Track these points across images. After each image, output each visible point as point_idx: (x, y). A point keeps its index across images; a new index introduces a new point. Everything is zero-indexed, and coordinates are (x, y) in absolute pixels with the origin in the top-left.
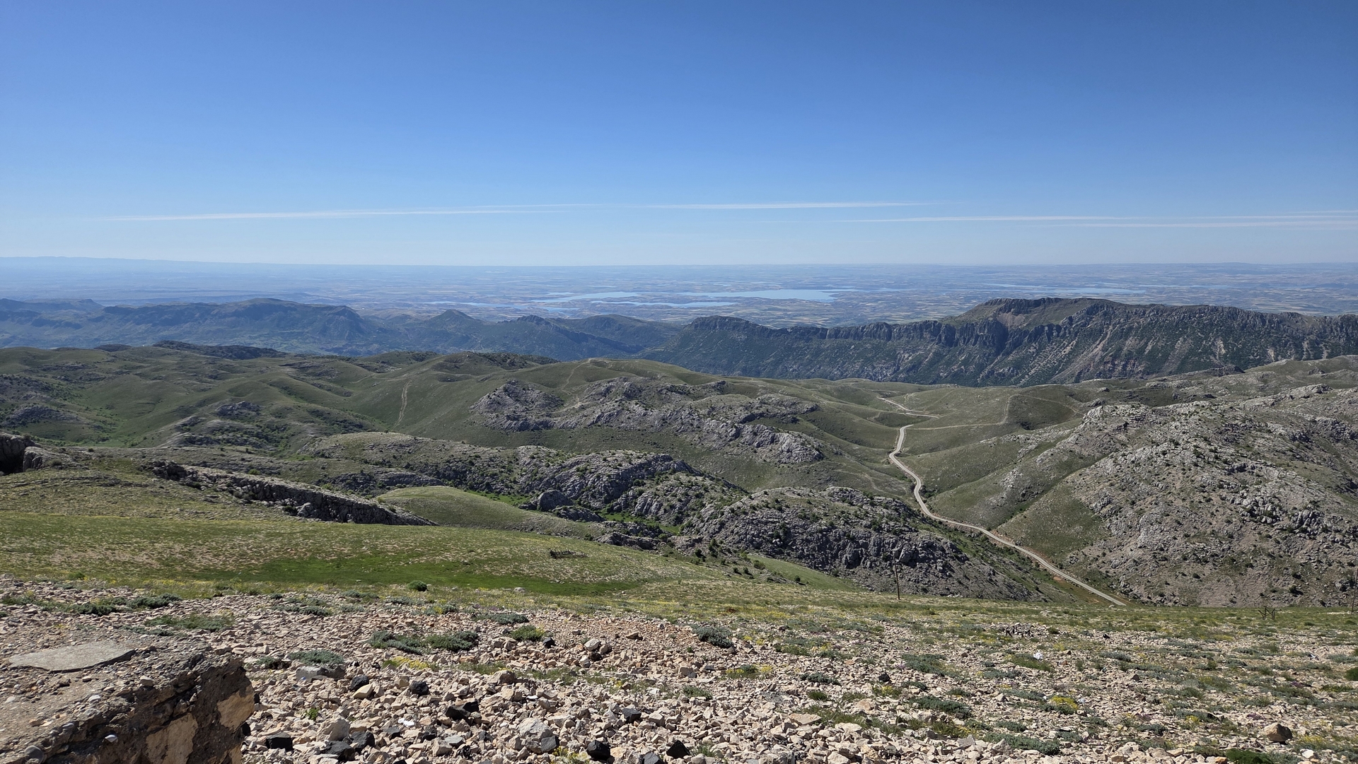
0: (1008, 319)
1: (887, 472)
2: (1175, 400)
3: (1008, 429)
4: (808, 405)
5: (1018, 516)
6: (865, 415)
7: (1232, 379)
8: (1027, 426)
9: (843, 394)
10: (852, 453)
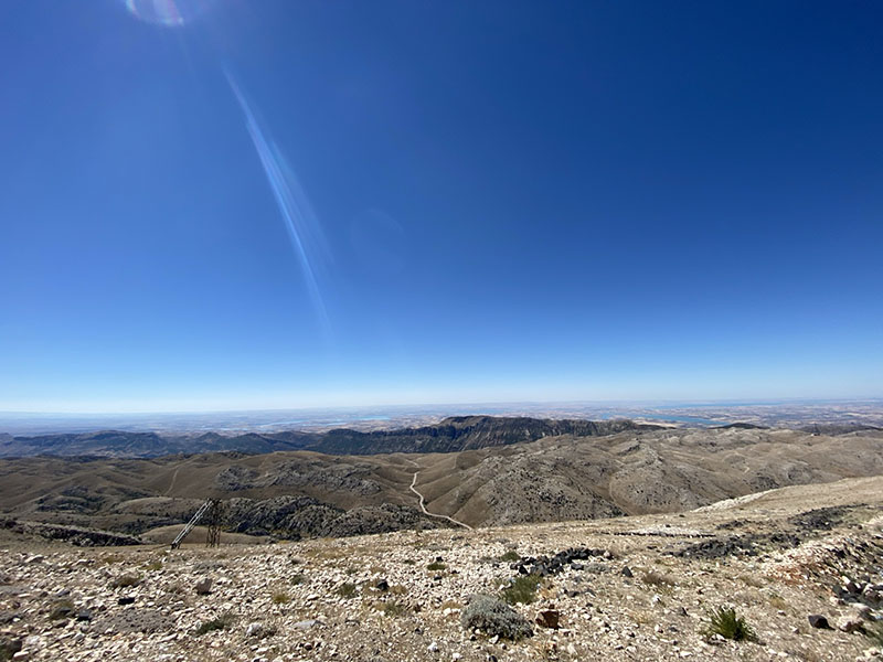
0: (455, 424)
1: (409, 495)
2: (514, 453)
3: (456, 470)
4: (376, 466)
5: (461, 510)
6: (400, 469)
7: (532, 444)
8: (463, 468)
9: (392, 461)
10: (394, 487)
